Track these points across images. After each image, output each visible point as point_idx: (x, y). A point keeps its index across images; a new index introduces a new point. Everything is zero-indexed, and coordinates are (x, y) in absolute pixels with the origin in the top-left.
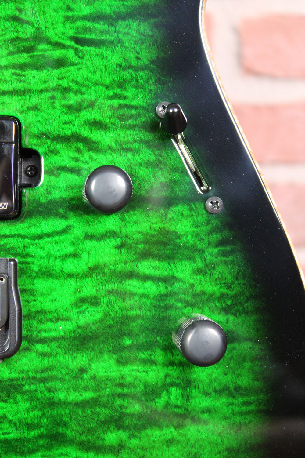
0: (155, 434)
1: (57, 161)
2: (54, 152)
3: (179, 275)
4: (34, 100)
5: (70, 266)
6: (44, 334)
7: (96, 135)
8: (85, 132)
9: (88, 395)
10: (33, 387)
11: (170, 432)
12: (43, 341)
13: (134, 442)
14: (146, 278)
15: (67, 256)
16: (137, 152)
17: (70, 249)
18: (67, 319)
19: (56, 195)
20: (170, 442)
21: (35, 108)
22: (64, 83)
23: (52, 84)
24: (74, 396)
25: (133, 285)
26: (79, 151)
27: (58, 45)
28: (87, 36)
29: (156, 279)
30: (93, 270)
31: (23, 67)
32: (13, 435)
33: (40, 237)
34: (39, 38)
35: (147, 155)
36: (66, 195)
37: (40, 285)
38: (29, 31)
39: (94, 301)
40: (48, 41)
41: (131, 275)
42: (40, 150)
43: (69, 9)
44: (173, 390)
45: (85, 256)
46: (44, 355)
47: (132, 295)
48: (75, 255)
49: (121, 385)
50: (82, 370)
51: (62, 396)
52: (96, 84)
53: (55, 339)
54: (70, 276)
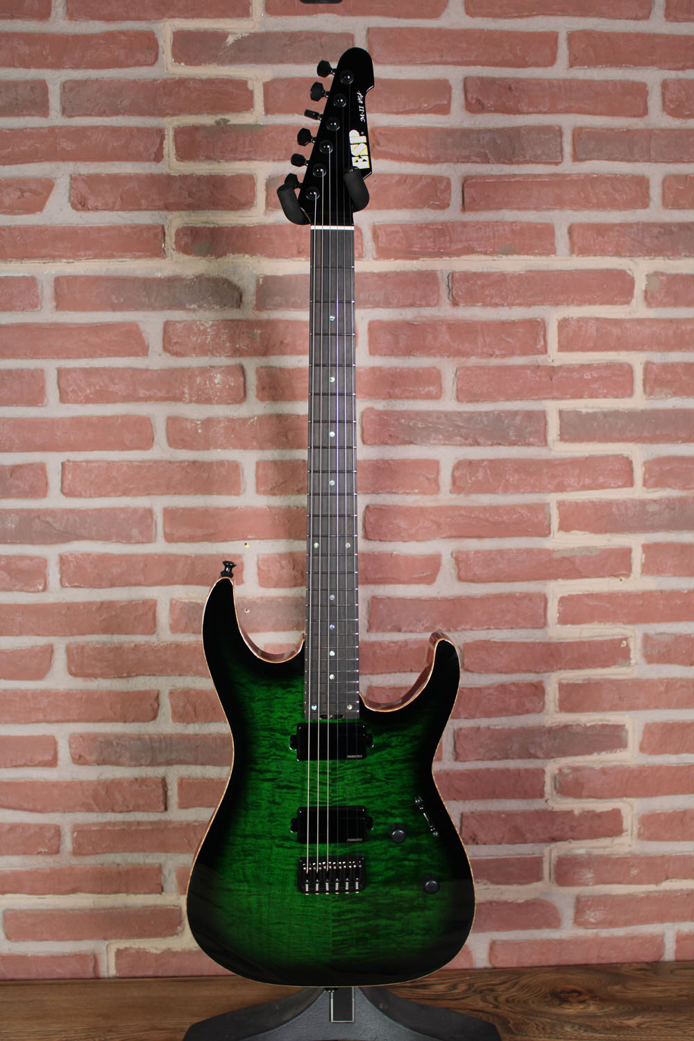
0: (414, 914)
1: (378, 820)
2: (378, 818)
3: (423, 859)
4: (370, 800)
5: (383, 857)
6: (374, 881)
7: (394, 811)
8: (389, 810)
9: (389, 901)
10: (369, 899)
11: (419, 913)
12: (373, 883)
13: (406, 917)
14: (410, 860)
15: (382, 853)
16: (408, 816)
17: (383, 851)
18: (382, 875)
19: (379, 832)
20: (419, 917)
21: (371, 803)
22: (382, 793)
23: (377, 793)
24: (385, 901)
25: (406, 863)
26: (386, 817)
27: (380, 781)
28: (391, 777)
29: (414, 861)
30: (392, 858)
31: (367, 788)
32: (363, 915)
33: (373, 847)
34: (373, 778)
35: (412, 817)
36: (382, 832)
37: (373, 863)
38: (369, 775)
39: (392, 869)
40: (375, 779)
41: (405, 859)
42: (373, 817)
43: (383, 768)
44: (420, 899)
45: (389, 854)
46: (373, 888)
47: (405, 866)
48: (385, 853)
49: (401, 897)
50: (387, 893)
51: (380, 901)
52: (394, 793)
53: (377, 882)
54: (383, 860)
